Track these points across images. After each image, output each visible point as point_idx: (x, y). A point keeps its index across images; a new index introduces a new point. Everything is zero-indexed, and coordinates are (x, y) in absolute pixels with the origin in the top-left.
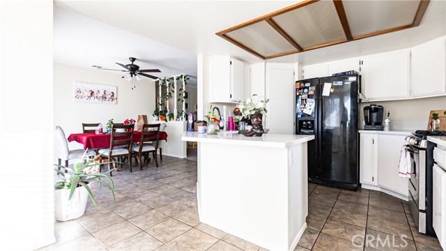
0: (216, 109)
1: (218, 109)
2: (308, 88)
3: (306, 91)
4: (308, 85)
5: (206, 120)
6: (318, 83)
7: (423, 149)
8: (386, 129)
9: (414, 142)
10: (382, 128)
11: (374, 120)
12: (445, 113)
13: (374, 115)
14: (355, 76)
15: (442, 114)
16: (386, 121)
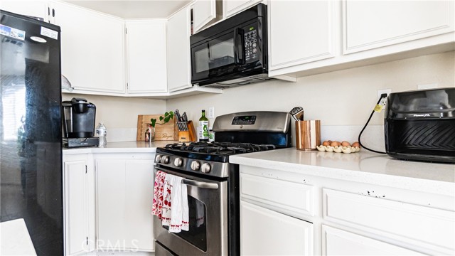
7: (224, 179)
8: (101, 143)
9: (205, 167)
10: (95, 143)
11: (82, 128)
12: (161, 118)
13: (82, 118)
14: (58, 29)
15: (158, 121)
16: (102, 130)
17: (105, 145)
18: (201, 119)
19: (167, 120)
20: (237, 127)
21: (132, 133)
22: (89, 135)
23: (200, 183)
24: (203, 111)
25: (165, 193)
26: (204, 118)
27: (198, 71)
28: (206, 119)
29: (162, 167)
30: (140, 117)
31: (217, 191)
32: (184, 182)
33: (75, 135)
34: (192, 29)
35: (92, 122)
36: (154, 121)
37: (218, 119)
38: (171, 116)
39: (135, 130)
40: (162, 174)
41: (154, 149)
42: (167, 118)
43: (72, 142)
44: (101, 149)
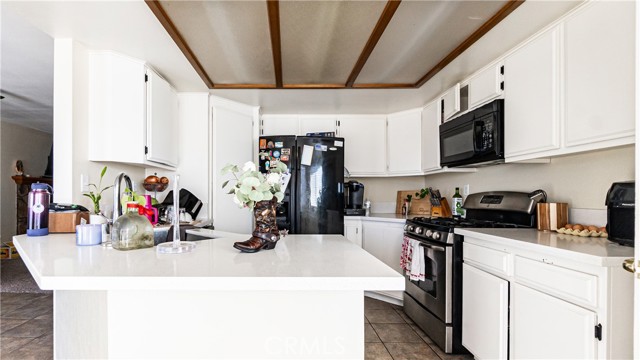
0: (123, 180)
1: (128, 179)
2: (279, 150)
3: (276, 154)
4: (279, 145)
5: (90, 206)
6: (294, 144)
7: (450, 245)
8: (367, 213)
9: (435, 235)
10: (363, 213)
11: (355, 202)
12: (417, 194)
13: (355, 195)
14: (342, 140)
15: (414, 196)
16: (368, 203)
17: (370, 215)
18: (454, 197)
19: (423, 196)
20: (484, 206)
21: (392, 207)
22: (359, 206)
23: (434, 247)
24: (457, 189)
25: (409, 251)
26: (457, 195)
27: (446, 155)
28: (460, 197)
29: (410, 234)
30: (399, 193)
31: (444, 253)
32: (421, 245)
33: (350, 206)
34: (442, 118)
35: (361, 197)
36: (410, 197)
37: (470, 197)
38: (427, 193)
39: (394, 204)
40: (408, 238)
41: (404, 220)
42: (423, 194)
43: (348, 211)
44: (367, 218)
